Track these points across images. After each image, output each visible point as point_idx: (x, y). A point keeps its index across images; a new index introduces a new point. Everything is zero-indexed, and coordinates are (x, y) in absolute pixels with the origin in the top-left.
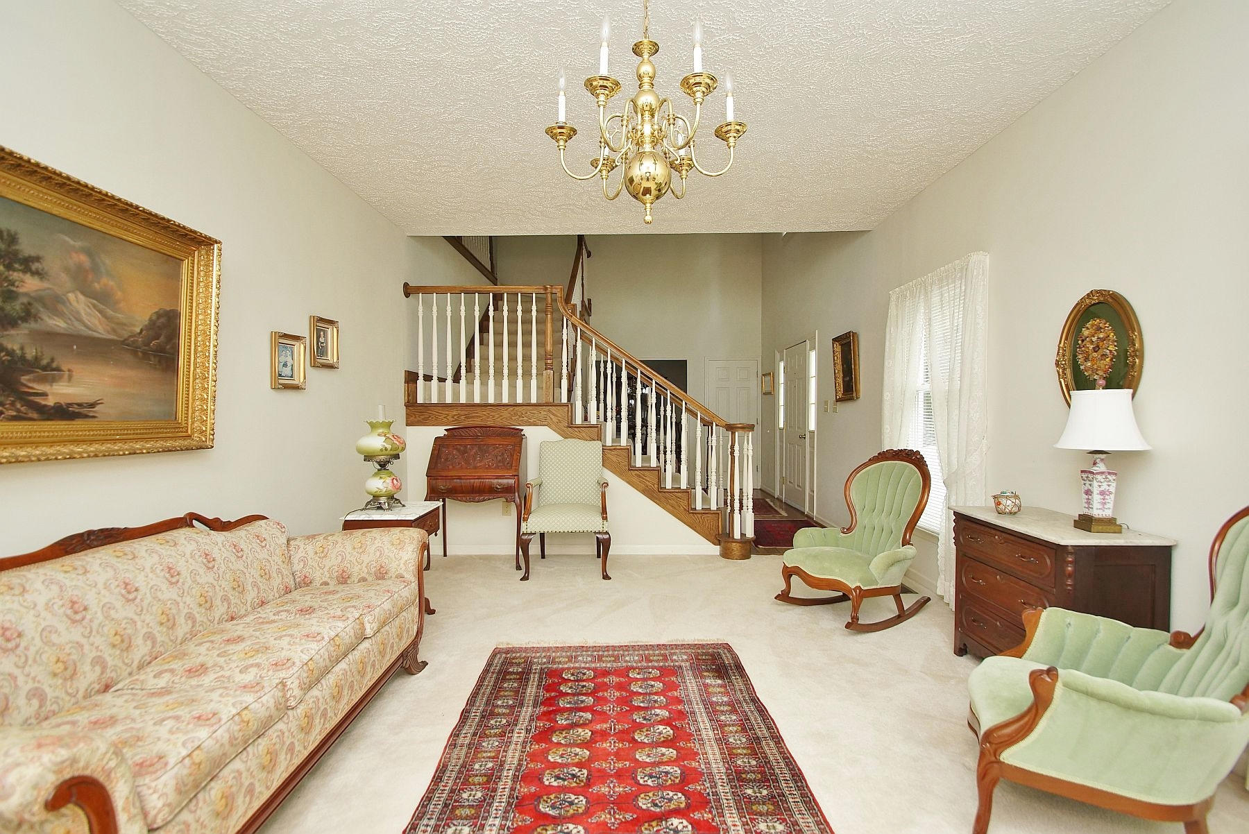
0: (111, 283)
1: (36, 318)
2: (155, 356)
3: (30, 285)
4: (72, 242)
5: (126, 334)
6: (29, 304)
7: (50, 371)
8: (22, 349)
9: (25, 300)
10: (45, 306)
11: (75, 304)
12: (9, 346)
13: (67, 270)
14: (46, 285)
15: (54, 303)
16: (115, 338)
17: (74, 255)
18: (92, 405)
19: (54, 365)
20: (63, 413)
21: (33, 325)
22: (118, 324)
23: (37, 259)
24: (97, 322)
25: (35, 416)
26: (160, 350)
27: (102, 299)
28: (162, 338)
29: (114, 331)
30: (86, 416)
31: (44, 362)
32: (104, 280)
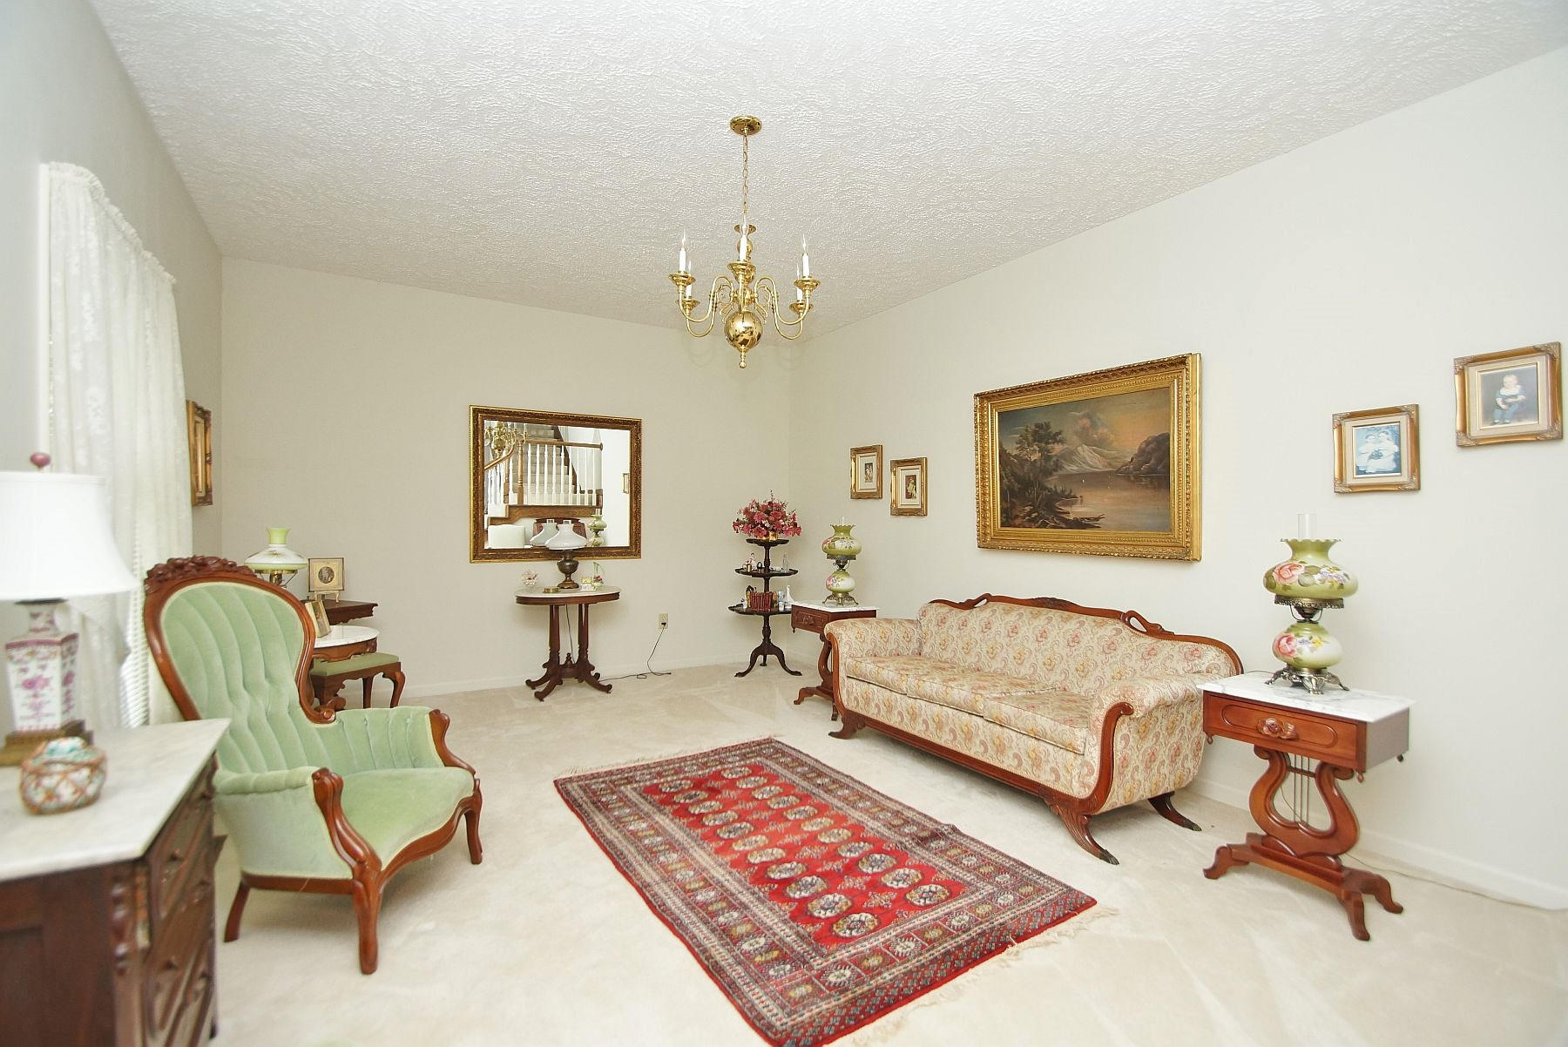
0: (1105, 430)
1: (1061, 468)
2: (1145, 477)
3: (1057, 448)
4: (1078, 414)
5: (1119, 465)
6: (1058, 460)
7: (1070, 499)
8: (1055, 487)
9: (1055, 459)
10: (1066, 460)
11: (1082, 453)
12: (1049, 486)
13: (1076, 433)
14: (1066, 446)
15: (1069, 456)
16: (1111, 469)
17: (1080, 422)
18: (1097, 519)
19: (1072, 494)
20: (1079, 524)
21: (1060, 472)
22: (1113, 459)
23: (1060, 433)
24: (1097, 461)
25: (1064, 526)
26: (1152, 470)
27: (1099, 444)
28: (1152, 462)
29: (1110, 464)
30: (1093, 527)
31: (1067, 493)
32: (1100, 431)
